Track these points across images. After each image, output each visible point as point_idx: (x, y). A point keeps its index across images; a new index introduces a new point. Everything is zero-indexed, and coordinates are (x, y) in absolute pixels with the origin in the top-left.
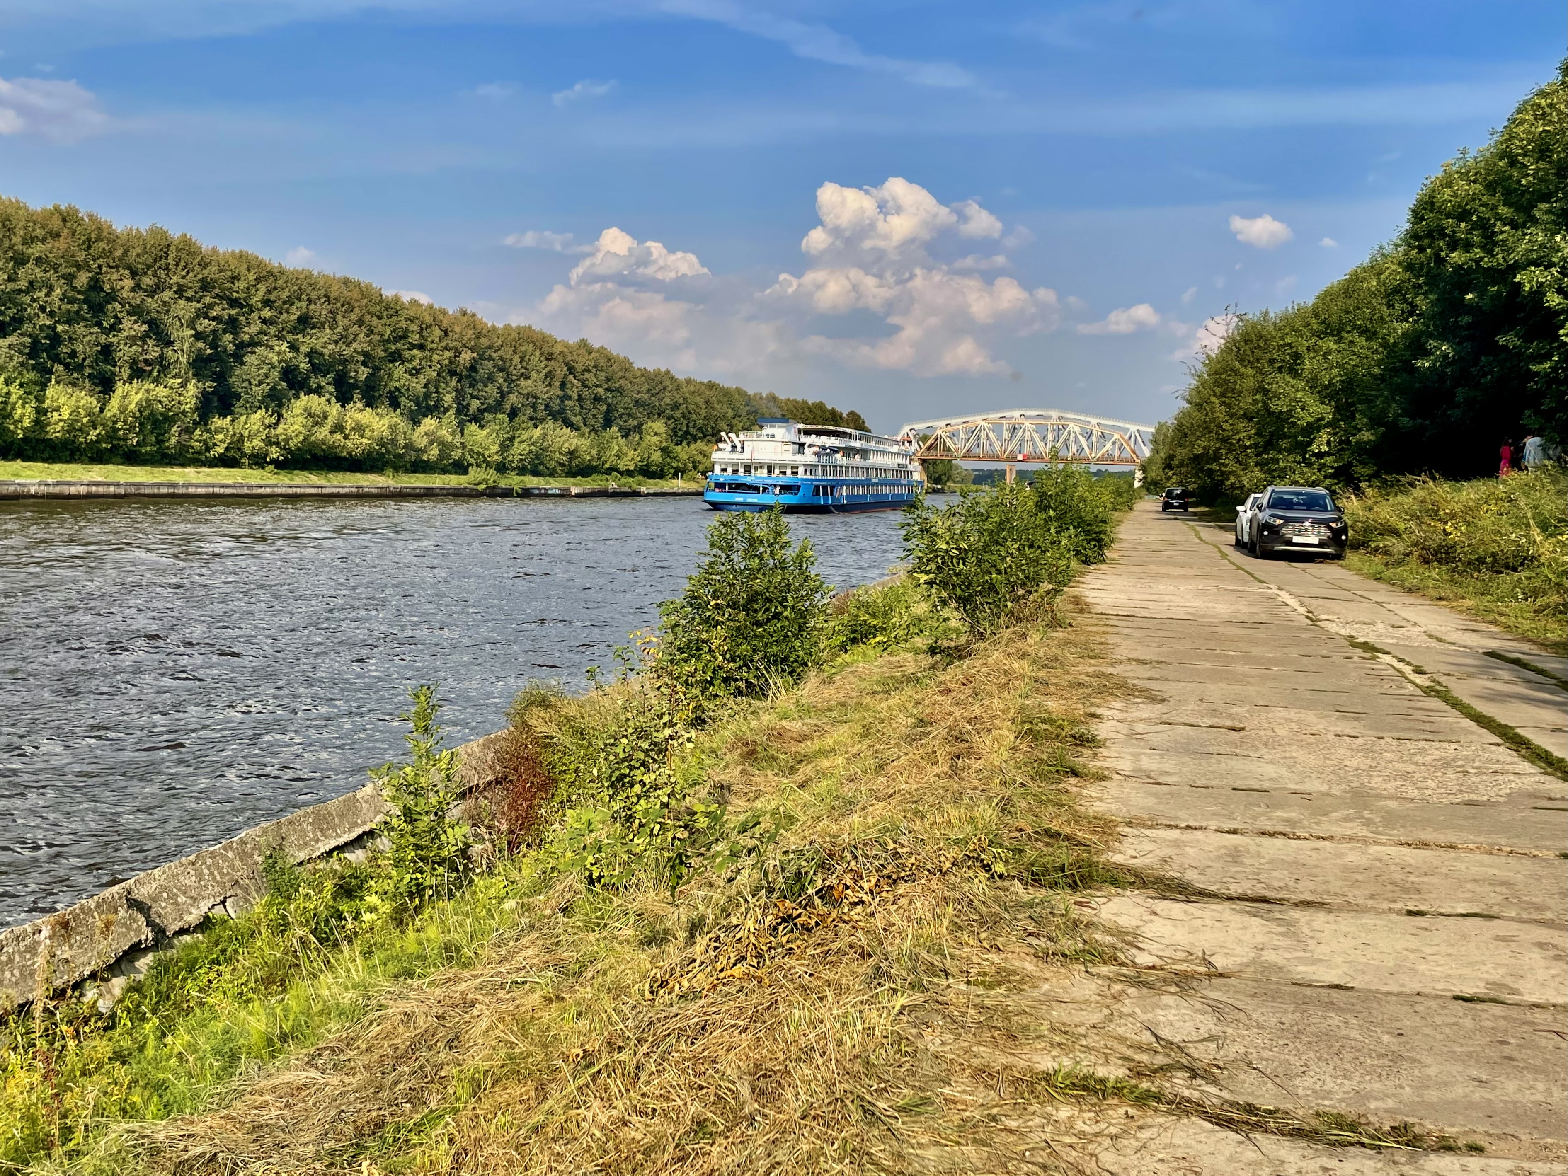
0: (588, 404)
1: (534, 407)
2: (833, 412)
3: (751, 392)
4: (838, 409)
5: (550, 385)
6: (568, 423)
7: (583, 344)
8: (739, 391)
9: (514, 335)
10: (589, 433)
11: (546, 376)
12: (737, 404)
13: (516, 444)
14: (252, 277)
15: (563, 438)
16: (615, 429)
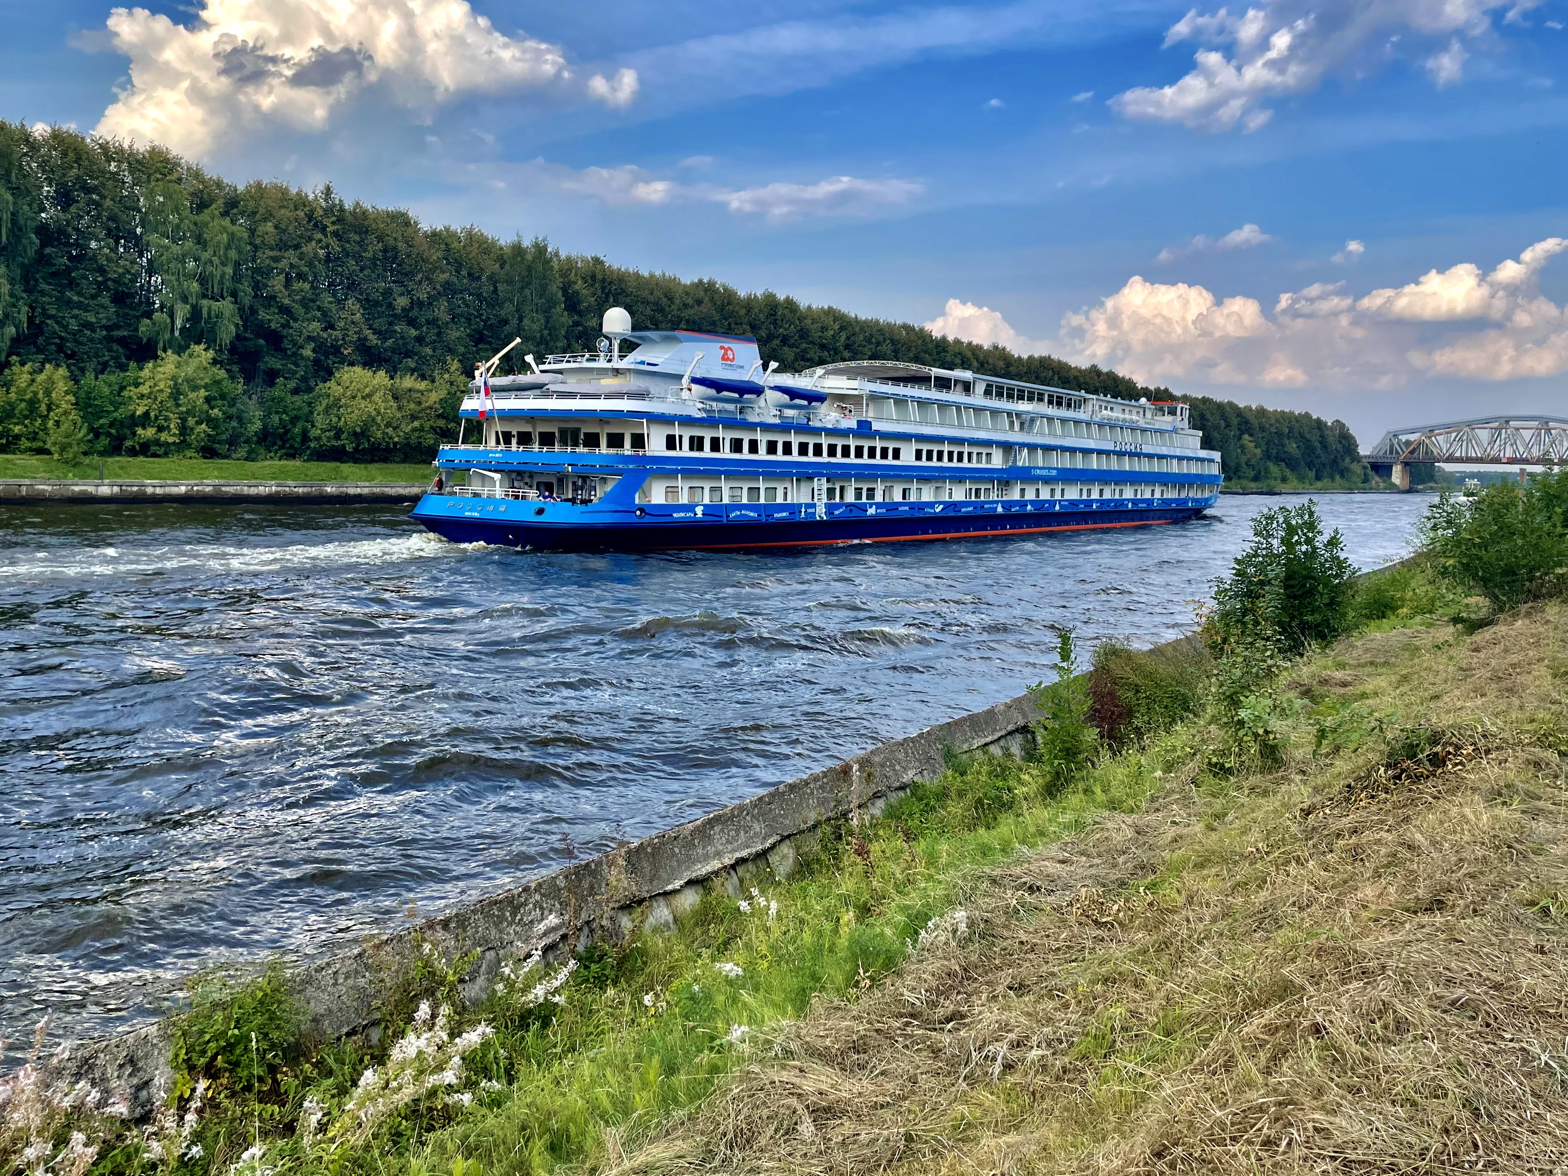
2: (1318, 421)
3: (1241, 405)
4: (1323, 419)
8: (1230, 404)
14: (837, 327)
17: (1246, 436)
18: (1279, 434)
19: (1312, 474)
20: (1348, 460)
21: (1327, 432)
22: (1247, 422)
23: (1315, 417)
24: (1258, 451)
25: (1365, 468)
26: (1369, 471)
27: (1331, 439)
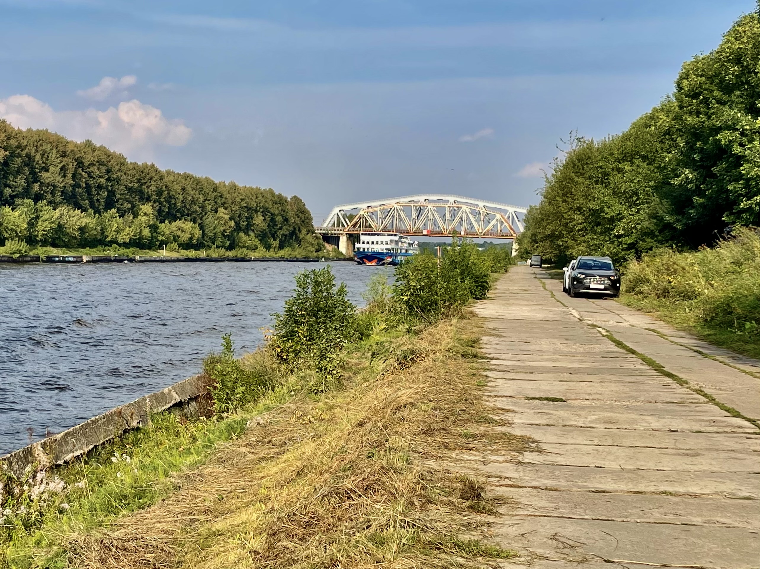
0: (94, 192)
1: (53, 193)
2: (280, 197)
3: (217, 182)
4: (284, 195)
5: (64, 176)
6: (78, 206)
7: (88, 144)
8: (207, 179)
9: (35, 137)
10: (95, 213)
11: (61, 169)
12: (207, 191)
13: (40, 223)
15: (75, 218)
16: (114, 210)
17: (221, 210)
18: (248, 208)
19: (275, 243)
20: (304, 231)
21: (289, 207)
22: (221, 196)
23: (277, 193)
24: (232, 223)
25: (317, 238)
26: (321, 241)
27: (291, 214)
